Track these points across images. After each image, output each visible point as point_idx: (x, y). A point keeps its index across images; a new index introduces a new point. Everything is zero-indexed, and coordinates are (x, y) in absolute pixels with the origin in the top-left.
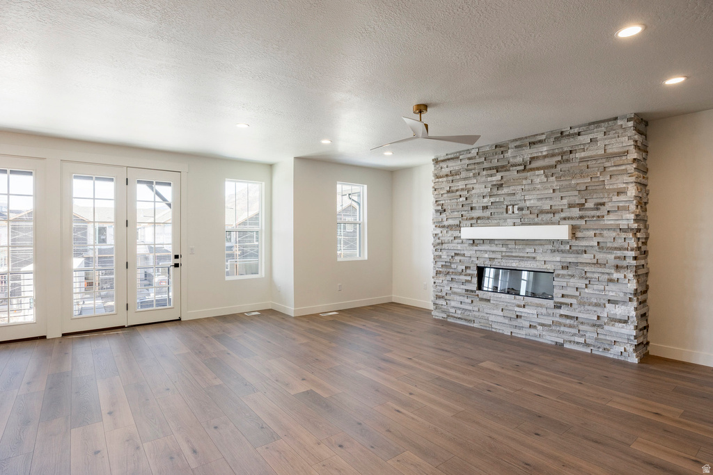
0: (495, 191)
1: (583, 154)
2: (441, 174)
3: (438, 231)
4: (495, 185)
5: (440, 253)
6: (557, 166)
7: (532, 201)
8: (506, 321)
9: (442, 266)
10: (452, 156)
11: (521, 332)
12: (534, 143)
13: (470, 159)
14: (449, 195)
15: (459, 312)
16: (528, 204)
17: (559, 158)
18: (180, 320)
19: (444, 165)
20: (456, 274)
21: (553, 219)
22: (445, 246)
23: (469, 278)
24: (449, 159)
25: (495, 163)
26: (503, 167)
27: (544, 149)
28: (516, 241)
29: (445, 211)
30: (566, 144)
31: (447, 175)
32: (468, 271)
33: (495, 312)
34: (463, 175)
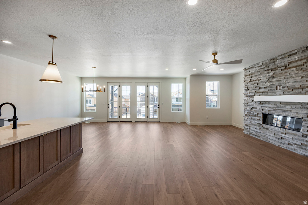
0: (271, 80)
2: (247, 75)
3: (246, 98)
4: (270, 77)
5: (247, 107)
6: (304, 65)
7: (290, 84)
8: (276, 140)
9: (247, 112)
10: (251, 67)
11: (284, 146)
12: (291, 55)
13: (259, 67)
14: (250, 83)
15: (254, 132)
16: (287, 85)
17: (305, 61)
18: (159, 122)
19: (248, 71)
20: (253, 116)
21: (302, 91)
22: (249, 104)
23: (259, 118)
24: (250, 68)
25: (271, 67)
26: (274, 68)
27: (296, 57)
28: (281, 103)
29: (248, 89)
31: (249, 75)
32: (259, 115)
33: (271, 134)
34: (256, 74)
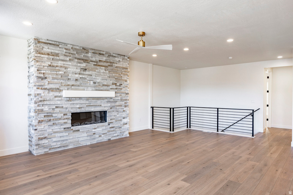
0: (82, 72)
1: (117, 65)
2: (43, 52)
4: (82, 69)
5: (43, 108)
6: (109, 67)
9: (44, 116)
10: (53, 43)
12: (100, 54)
13: (66, 49)
14: (49, 68)
15: (59, 143)
16: (98, 81)
17: (109, 64)
19: (45, 46)
20: (56, 120)
23: (66, 121)
26: (86, 60)
28: (93, 98)
29: (46, 78)
30: (111, 59)
31: (48, 54)
32: (65, 117)
33: (83, 135)
34: (62, 57)
